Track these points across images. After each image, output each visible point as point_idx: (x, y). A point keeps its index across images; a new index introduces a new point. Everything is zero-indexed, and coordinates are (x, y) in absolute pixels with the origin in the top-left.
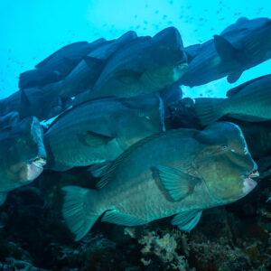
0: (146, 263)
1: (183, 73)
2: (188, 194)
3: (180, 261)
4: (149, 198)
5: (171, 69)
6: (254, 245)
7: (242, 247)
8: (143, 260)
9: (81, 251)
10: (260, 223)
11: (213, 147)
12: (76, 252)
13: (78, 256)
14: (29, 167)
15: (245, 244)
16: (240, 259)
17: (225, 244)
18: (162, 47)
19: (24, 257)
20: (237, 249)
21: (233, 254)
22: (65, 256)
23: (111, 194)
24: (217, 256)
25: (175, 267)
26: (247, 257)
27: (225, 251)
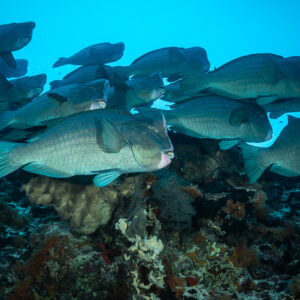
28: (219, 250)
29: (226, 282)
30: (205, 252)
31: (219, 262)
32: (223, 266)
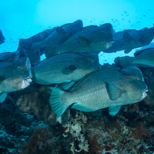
0: (65, 136)
1: (111, 45)
2: (119, 97)
3: (82, 137)
4: (100, 98)
5: (106, 43)
6: (114, 131)
7: (108, 132)
8: (64, 135)
9: (31, 128)
10: (118, 121)
11: (129, 77)
12: (28, 128)
13: (29, 130)
14: (23, 81)
15: (110, 130)
16: (108, 137)
17: (101, 130)
18: (103, 32)
19: (2, 129)
20: (106, 133)
21: (105, 135)
22: (22, 130)
23: (79, 95)
24: (97, 135)
25: (79, 140)
26: (111, 137)
27: (101, 133)
28: (127, 130)
29: (130, 148)
30: (120, 132)
31: (126, 137)
32: (128, 139)
